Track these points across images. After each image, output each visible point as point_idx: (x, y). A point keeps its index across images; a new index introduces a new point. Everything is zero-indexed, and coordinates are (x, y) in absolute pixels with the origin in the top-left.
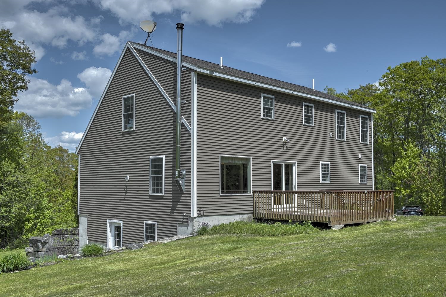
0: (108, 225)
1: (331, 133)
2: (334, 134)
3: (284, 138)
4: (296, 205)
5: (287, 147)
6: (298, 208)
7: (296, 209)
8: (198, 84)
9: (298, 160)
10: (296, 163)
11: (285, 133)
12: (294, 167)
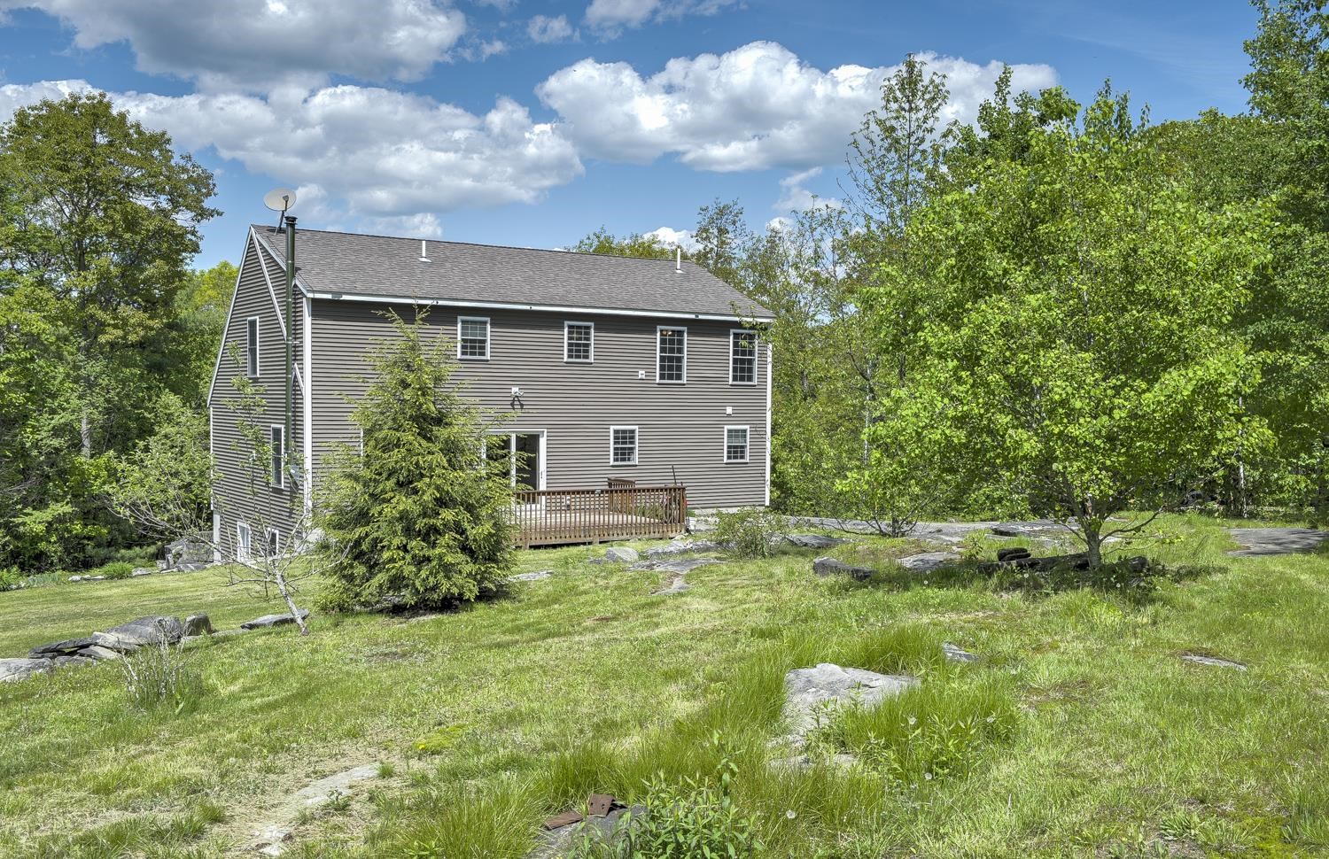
0: (238, 531)
1: (641, 372)
2: (650, 373)
3: (515, 389)
4: (544, 508)
5: (522, 405)
6: (546, 511)
7: (544, 512)
8: (314, 315)
9: (550, 426)
10: (545, 434)
11: (515, 380)
12: (541, 439)
